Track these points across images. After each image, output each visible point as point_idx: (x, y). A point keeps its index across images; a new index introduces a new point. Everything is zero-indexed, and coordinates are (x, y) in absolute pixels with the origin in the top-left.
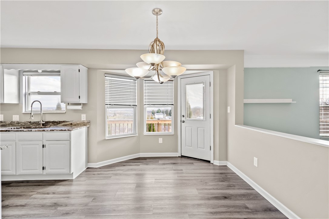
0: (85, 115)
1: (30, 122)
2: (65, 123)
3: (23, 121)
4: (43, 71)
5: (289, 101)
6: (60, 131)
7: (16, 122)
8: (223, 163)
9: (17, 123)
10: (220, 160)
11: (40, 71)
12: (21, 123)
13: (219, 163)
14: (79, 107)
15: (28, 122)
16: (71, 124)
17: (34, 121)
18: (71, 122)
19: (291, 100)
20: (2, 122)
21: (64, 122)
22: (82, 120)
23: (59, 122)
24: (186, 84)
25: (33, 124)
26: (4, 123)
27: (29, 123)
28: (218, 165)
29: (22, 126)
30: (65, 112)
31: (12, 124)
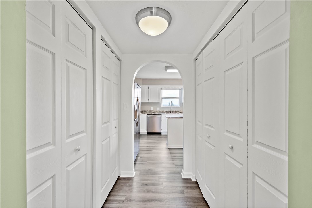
9: (159, 111)
26: (153, 111)
27: (165, 112)
29: (161, 112)
30: (180, 106)
31: (157, 112)
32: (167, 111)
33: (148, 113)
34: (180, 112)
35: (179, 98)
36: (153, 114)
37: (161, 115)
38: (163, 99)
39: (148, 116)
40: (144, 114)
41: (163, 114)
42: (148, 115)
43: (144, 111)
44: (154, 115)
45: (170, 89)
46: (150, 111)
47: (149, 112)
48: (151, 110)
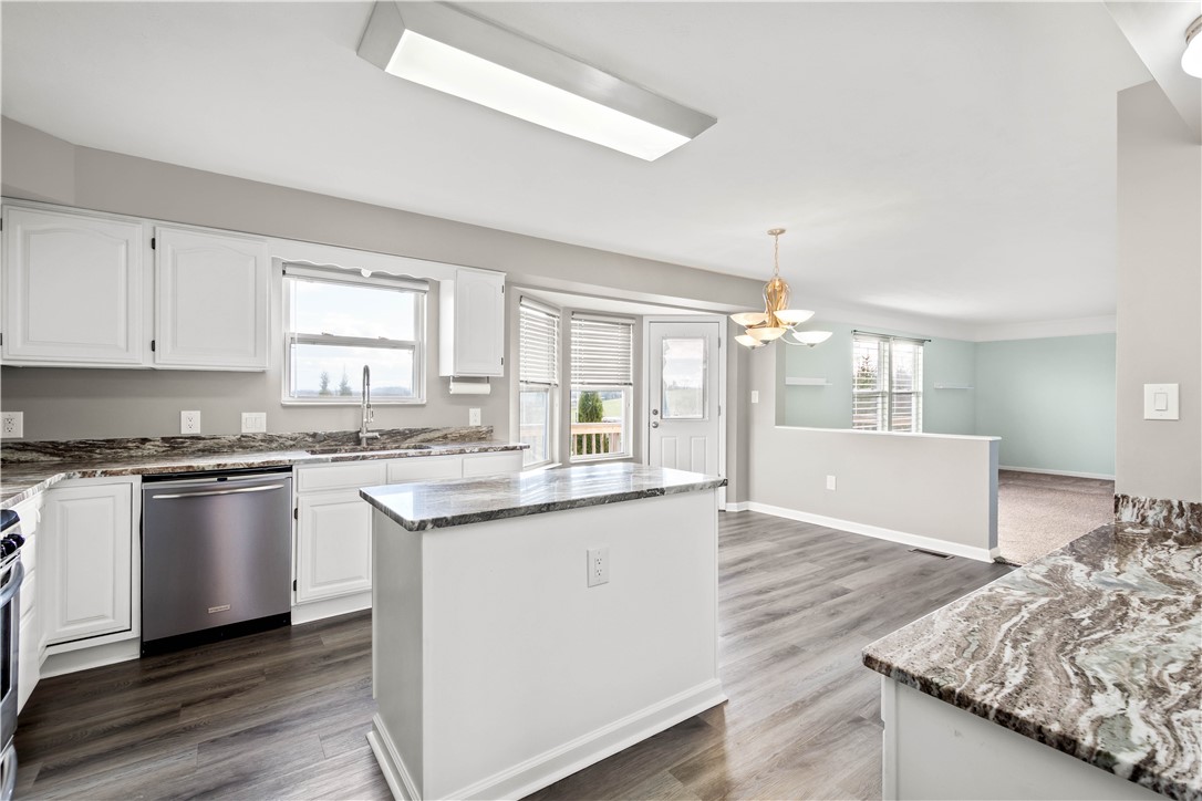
0: (478, 411)
1: (314, 435)
2: (428, 436)
3: (288, 433)
4: (373, 275)
5: (821, 382)
7: (259, 437)
8: (744, 506)
9: (262, 441)
10: (738, 501)
11: (366, 273)
12: (281, 440)
13: (738, 507)
15: (307, 434)
16: (445, 437)
17: (328, 432)
18: (445, 432)
19: (824, 380)
20: (204, 439)
21: (424, 431)
22: (472, 424)
23: (410, 430)
24: (663, 338)
25: (325, 440)
26: (210, 443)
27: (310, 440)
28: (736, 511)
29: (283, 448)
30: (425, 402)
31: (244, 444)
32: (330, 437)
33: (153, 466)
34: (421, 437)
35: (410, 346)
36: (208, 463)
37: (289, 469)
38: (297, 348)
39: (146, 495)
40: (99, 480)
41: (308, 462)
42: (145, 479)
43: (110, 444)
44: (222, 474)
45: (352, 276)
46: (174, 445)
47: (166, 456)
48: (186, 431)
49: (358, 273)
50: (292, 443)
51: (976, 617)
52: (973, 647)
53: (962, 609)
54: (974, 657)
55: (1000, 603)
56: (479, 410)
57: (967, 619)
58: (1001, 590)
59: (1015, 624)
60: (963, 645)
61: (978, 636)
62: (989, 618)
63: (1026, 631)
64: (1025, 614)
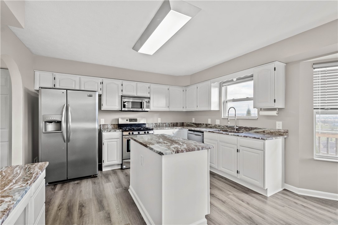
1: (227, 126)
2: (257, 130)
3: (222, 125)
4: (237, 79)
6: (253, 138)
7: (218, 125)
11: (235, 80)
12: (221, 127)
14: (274, 113)
16: (264, 132)
17: (230, 126)
18: (264, 130)
20: (210, 125)
21: (256, 128)
22: (277, 128)
23: (251, 128)
25: (229, 128)
27: (226, 127)
30: (257, 118)
31: (215, 127)
37: (203, 132)
42: (188, 130)
44: (195, 131)
46: (207, 125)
49: (232, 81)
50: (223, 127)
51: (29, 174)
52: (27, 169)
53: (34, 175)
54: (26, 168)
55: (23, 180)
56: (281, 122)
57: (31, 173)
58: (24, 185)
59: (17, 177)
60: (29, 169)
61: (27, 171)
62: (25, 175)
63: (14, 177)
64: (14, 181)
